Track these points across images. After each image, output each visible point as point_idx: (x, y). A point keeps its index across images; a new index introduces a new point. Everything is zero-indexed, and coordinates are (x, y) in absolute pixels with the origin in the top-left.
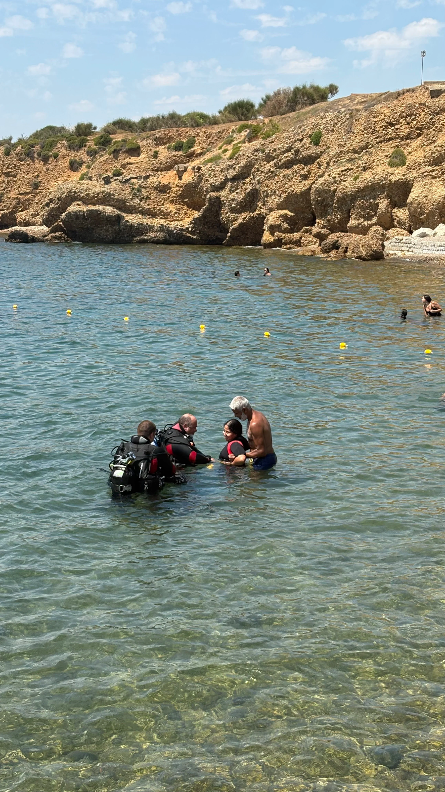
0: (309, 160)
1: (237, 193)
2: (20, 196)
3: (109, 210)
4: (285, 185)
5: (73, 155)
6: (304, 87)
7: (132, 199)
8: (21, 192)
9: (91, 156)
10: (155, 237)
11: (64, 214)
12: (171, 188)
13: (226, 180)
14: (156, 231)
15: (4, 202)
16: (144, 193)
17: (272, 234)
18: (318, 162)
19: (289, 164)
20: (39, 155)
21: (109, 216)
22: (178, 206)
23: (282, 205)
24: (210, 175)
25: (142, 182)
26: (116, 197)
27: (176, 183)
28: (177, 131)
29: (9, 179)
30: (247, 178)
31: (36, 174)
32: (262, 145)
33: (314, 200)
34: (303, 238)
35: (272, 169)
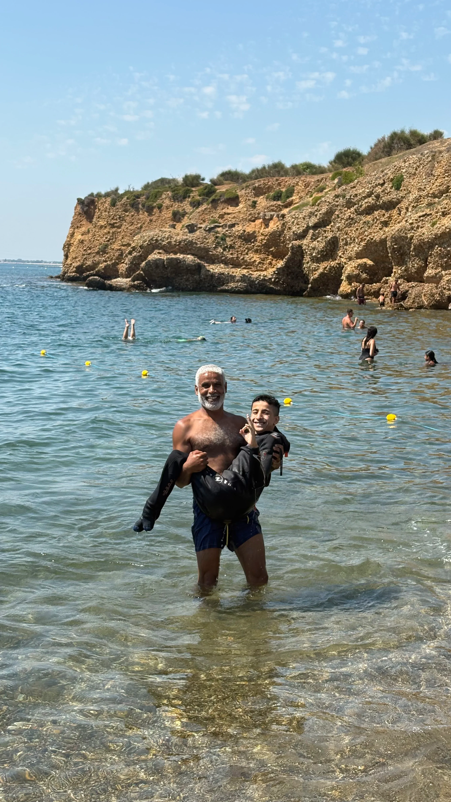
0: (391, 205)
1: (318, 241)
2: (123, 248)
3: (190, 258)
4: (364, 232)
5: (176, 206)
6: (403, 132)
7: (215, 248)
8: (124, 243)
9: (194, 207)
10: (236, 287)
11: (144, 263)
12: (256, 237)
13: (308, 228)
14: (238, 281)
15: (107, 253)
16: (229, 242)
17: (350, 284)
18: (398, 208)
19: (370, 210)
20: (143, 206)
21: (189, 265)
22: (262, 256)
23: (361, 254)
24: (293, 222)
25: (227, 231)
26: (199, 245)
27: (261, 231)
28: (277, 180)
29: (114, 230)
30: (328, 225)
31: (139, 225)
32: (343, 190)
33: (390, 247)
34: (382, 290)
35: (352, 215)
